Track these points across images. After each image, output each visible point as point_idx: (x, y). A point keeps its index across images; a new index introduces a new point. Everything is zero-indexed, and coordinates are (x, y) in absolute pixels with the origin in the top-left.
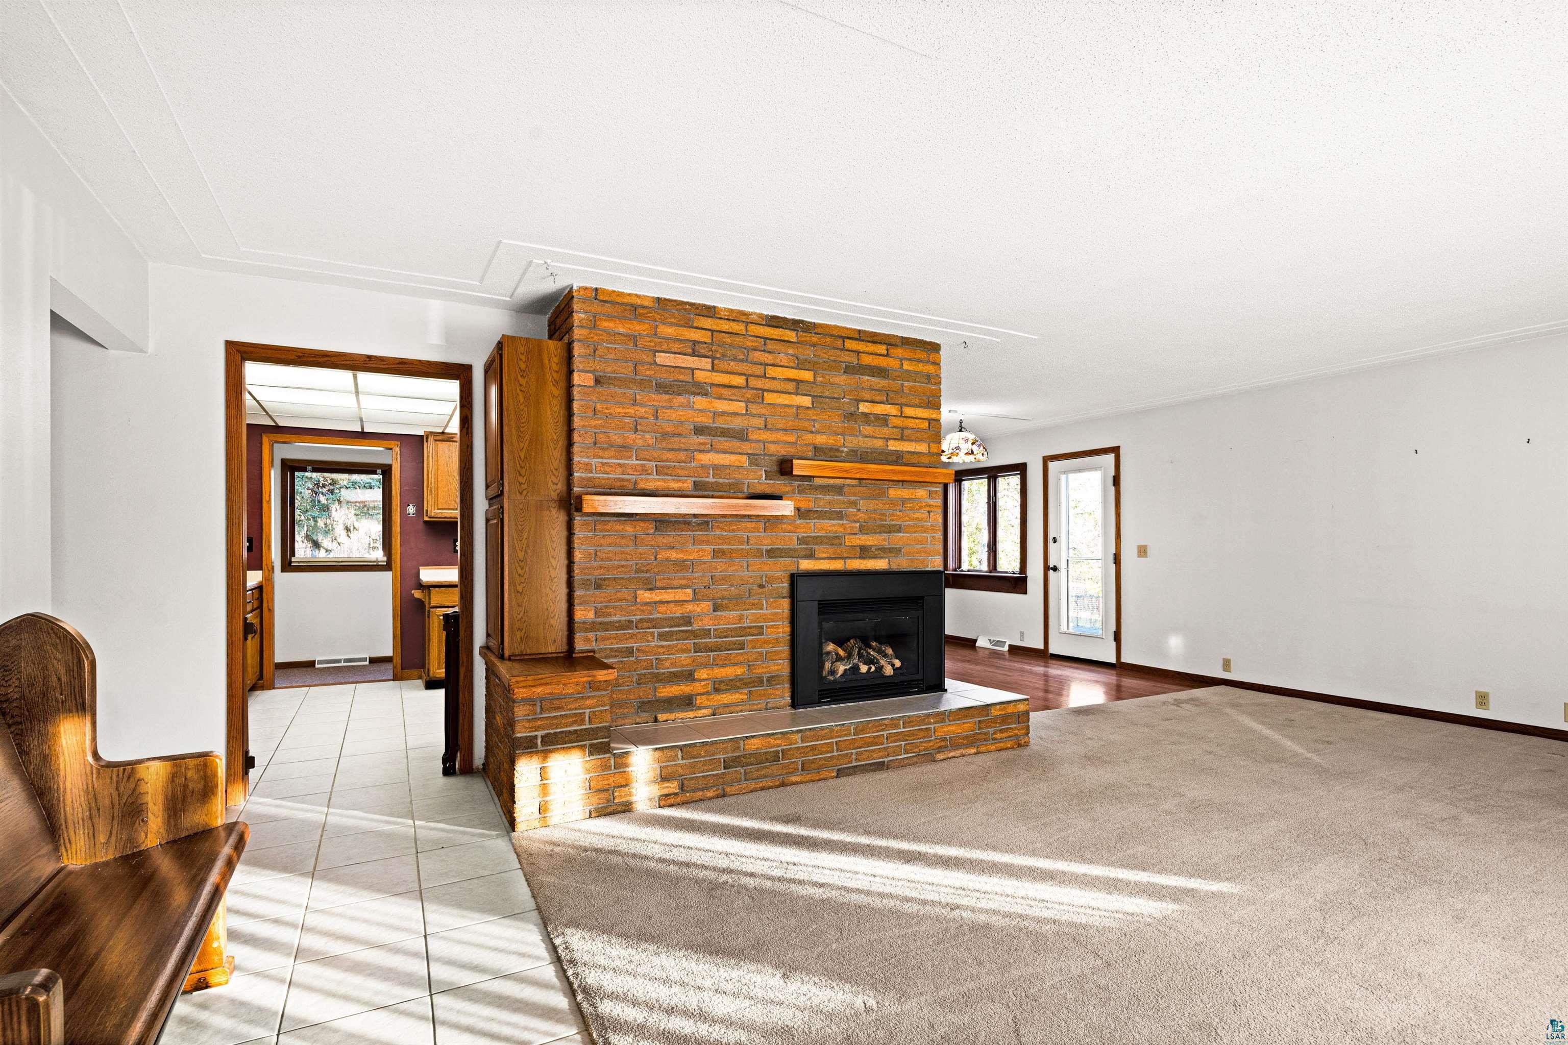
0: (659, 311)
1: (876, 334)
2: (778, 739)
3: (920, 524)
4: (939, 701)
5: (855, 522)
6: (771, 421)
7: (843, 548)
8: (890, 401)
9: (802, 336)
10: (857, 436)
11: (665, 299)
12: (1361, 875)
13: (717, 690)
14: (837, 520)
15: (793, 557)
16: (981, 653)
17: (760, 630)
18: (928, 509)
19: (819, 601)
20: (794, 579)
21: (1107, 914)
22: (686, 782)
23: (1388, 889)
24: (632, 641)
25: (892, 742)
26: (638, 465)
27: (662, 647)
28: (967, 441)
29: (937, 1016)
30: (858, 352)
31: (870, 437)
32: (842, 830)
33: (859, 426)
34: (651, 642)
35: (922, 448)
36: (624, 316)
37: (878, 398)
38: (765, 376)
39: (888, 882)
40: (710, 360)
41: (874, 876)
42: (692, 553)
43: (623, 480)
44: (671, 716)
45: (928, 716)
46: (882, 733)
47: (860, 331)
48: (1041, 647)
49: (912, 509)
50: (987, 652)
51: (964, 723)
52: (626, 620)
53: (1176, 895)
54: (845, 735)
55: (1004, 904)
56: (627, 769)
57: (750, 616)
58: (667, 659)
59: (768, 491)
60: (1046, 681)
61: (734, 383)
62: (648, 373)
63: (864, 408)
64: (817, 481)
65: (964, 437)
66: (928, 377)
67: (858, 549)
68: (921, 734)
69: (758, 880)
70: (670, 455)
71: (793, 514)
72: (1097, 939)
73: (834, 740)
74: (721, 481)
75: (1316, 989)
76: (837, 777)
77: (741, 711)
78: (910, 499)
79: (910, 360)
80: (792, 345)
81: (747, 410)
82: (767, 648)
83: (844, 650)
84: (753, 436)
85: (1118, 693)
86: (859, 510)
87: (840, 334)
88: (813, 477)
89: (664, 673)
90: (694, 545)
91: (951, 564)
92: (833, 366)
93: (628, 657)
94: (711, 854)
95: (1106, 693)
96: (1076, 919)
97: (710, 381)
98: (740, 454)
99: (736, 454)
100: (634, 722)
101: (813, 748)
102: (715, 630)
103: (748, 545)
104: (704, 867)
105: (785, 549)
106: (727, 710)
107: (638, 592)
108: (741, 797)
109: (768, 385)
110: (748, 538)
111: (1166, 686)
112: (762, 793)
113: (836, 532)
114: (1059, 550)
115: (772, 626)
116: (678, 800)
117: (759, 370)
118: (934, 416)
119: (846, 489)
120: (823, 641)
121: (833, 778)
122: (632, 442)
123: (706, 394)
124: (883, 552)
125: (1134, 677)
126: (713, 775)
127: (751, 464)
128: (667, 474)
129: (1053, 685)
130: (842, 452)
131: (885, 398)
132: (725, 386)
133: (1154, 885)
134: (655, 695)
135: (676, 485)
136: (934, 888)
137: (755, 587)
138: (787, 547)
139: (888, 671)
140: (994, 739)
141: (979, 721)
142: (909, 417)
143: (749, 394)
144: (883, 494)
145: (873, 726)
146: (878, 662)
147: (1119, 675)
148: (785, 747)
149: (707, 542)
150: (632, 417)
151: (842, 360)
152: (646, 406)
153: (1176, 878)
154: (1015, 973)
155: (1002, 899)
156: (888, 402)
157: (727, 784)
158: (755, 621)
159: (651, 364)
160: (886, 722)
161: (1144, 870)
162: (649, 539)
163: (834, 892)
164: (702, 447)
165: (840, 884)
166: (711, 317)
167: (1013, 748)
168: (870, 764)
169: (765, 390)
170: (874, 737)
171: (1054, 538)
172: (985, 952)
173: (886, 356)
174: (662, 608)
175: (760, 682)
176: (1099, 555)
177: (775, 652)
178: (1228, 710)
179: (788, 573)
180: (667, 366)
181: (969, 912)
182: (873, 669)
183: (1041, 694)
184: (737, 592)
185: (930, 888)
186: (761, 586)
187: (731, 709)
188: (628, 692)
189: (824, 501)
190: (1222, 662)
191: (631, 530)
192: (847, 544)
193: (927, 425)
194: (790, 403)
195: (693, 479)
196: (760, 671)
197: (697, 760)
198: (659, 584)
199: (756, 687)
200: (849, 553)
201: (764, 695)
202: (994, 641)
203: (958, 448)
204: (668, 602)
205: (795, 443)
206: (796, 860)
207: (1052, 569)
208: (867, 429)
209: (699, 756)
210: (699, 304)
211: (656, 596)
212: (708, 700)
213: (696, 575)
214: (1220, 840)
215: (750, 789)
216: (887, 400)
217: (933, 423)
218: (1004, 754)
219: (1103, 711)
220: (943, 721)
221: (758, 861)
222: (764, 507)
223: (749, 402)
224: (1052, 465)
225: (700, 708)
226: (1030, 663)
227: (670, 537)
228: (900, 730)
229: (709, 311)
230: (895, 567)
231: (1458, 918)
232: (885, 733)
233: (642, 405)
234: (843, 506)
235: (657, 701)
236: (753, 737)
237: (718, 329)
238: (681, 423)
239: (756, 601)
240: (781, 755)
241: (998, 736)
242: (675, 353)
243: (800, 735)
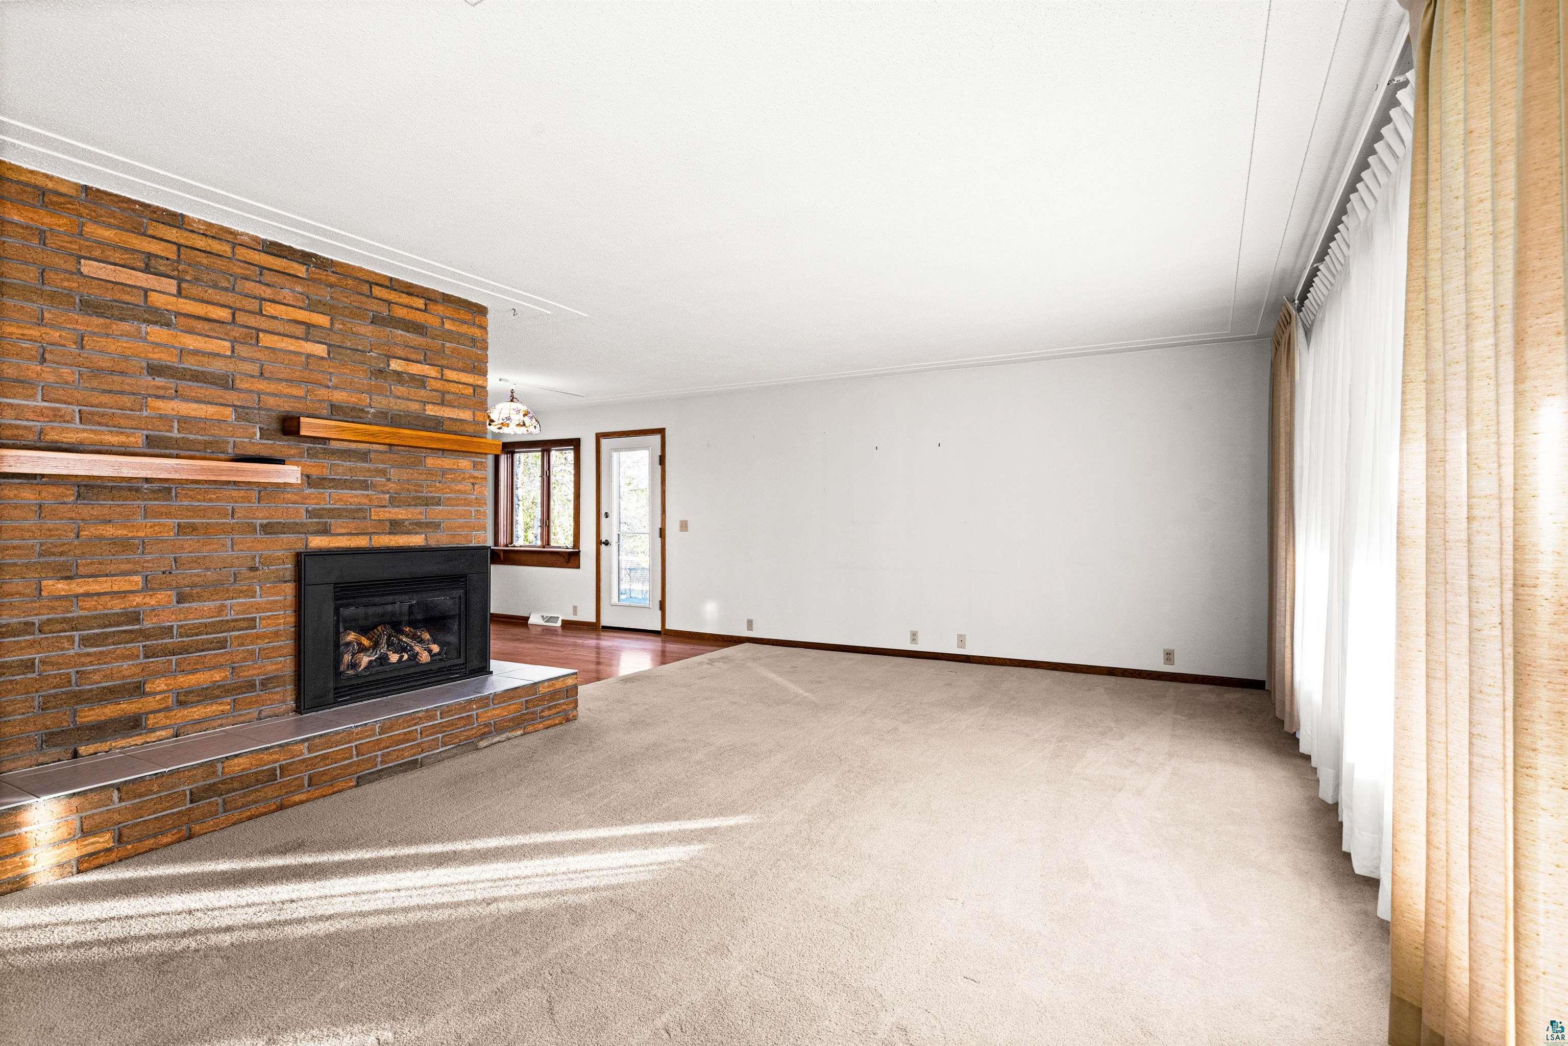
0: (86, 204)
1: (411, 285)
2: (276, 753)
3: (462, 496)
4: (483, 684)
5: (383, 492)
6: (268, 368)
7: (369, 523)
8: (428, 361)
9: (313, 273)
10: (386, 396)
11: (98, 190)
12: (837, 786)
13: (181, 704)
14: (361, 490)
15: (299, 533)
16: (533, 631)
17: (251, 623)
18: (472, 481)
19: (335, 584)
20: (301, 560)
21: (642, 869)
22: (126, 832)
23: (853, 793)
24: (33, 651)
25: (427, 736)
26: (46, 408)
27: (89, 655)
28: (518, 411)
29: (465, 1024)
30: (390, 303)
31: (403, 399)
32: (361, 846)
33: (390, 385)
34: (68, 649)
35: (466, 415)
36: (21, 200)
37: (413, 357)
38: (260, 313)
39: (415, 892)
40: (174, 282)
41: (399, 890)
42: (143, 528)
43: (17, 427)
44: (105, 746)
45: (470, 702)
46: (414, 728)
47: (391, 279)
48: (594, 620)
49: (453, 480)
50: (539, 629)
51: (509, 705)
52: (20, 623)
53: (699, 836)
54: (367, 737)
55: (544, 885)
56: (16, 831)
57: (235, 607)
58: (98, 670)
59: (265, 453)
60: (598, 653)
61: (214, 316)
62: (66, 284)
63: (395, 365)
64: (334, 445)
65: (515, 407)
66: (473, 340)
67: (388, 524)
68: (462, 723)
69: (236, 935)
70: (105, 398)
71: (299, 482)
72: (633, 895)
73: (353, 744)
74: (191, 437)
75: (802, 888)
76: (358, 785)
77: (221, 726)
78: (451, 469)
79: (452, 319)
80: (301, 281)
81: (233, 352)
82: (263, 644)
83: (369, 639)
84: (239, 384)
85: (664, 658)
86: (389, 480)
87: (366, 278)
88: (329, 439)
89: (91, 690)
90: (145, 518)
91: (502, 540)
92: (357, 313)
93: (23, 674)
94: (163, 917)
95: (652, 660)
96: (614, 881)
97: (174, 308)
98: (222, 405)
99: (216, 404)
100: (35, 762)
101: (324, 757)
102: (179, 627)
103: (233, 517)
104: (152, 937)
105: (289, 524)
106: (198, 727)
107: (44, 583)
108: (217, 834)
109: (264, 324)
110: (233, 509)
111: (701, 647)
112: (252, 822)
113: (359, 504)
114: (610, 525)
115: (269, 617)
116: (113, 856)
117: (254, 305)
118: (480, 383)
119: (372, 455)
120: (341, 630)
121: (350, 788)
122: (34, 375)
123: (168, 325)
124: (418, 526)
125: (675, 642)
126: (173, 813)
127: (238, 418)
128: (99, 424)
129: (604, 656)
130: (368, 412)
131: (422, 358)
132: (198, 318)
133: (683, 832)
134: (74, 722)
135: (116, 438)
136: (470, 886)
137: (244, 570)
138: (292, 521)
139: (425, 657)
140: (541, 717)
141: (526, 701)
142: (451, 381)
143: (237, 332)
144: (420, 462)
145: (403, 722)
146: (412, 649)
147: (664, 641)
148: (284, 762)
149: (168, 515)
150: (36, 341)
151: (368, 307)
152: (61, 329)
153: (703, 820)
154: (551, 952)
155: (542, 879)
156: (425, 361)
157: (197, 821)
158: (244, 612)
159: (72, 273)
160: (420, 715)
161: (677, 819)
162: (66, 510)
163: (344, 922)
164: (162, 392)
165: (354, 909)
166: (178, 227)
167: (561, 723)
168: (400, 765)
169: (262, 330)
170: (405, 734)
171: (606, 513)
172: (523, 939)
173: (424, 311)
174: (90, 603)
175: (251, 686)
176: (647, 530)
177: (273, 647)
178: (749, 664)
179: (293, 553)
180: (101, 280)
181: (507, 902)
182: (406, 657)
183: (592, 667)
184: (215, 577)
185: (465, 887)
186: (253, 569)
187: (206, 725)
188: (25, 722)
189: (343, 468)
190: (746, 622)
191: (32, 497)
192: (373, 517)
193: (472, 391)
194: (298, 350)
195: (146, 432)
196: (250, 673)
197: (146, 798)
198: (82, 571)
199: (245, 693)
200: (375, 528)
201: (257, 702)
202: (547, 617)
203: (508, 418)
204: (99, 594)
205: (305, 398)
206: (294, 896)
207: (604, 543)
208: (400, 390)
209: (151, 792)
210: (158, 207)
211: (77, 587)
212: (167, 718)
213: (149, 557)
214: (738, 779)
215: (233, 821)
216: (425, 360)
217: (478, 390)
218: (551, 731)
219: (648, 677)
220: (487, 705)
221: (238, 910)
222: (257, 472)
223: (237, 342)
224: (604, 442)
225: (153, 730)
226: (583, 637)
227: (103, 506)
228: (436, 722)
229: (176, 220)
230: (433, 543)
231: (894, 805)
232: (418, 727)
233: (52, 326)
234: (367, 474)
235: (78, 729)
236: (236, 756)
237: (187, 243)
238: (126, 358)
239: (245, 588)
240: (278, 772)
241: (546, 713)
242: (115, 264)
243: (306, 744)
